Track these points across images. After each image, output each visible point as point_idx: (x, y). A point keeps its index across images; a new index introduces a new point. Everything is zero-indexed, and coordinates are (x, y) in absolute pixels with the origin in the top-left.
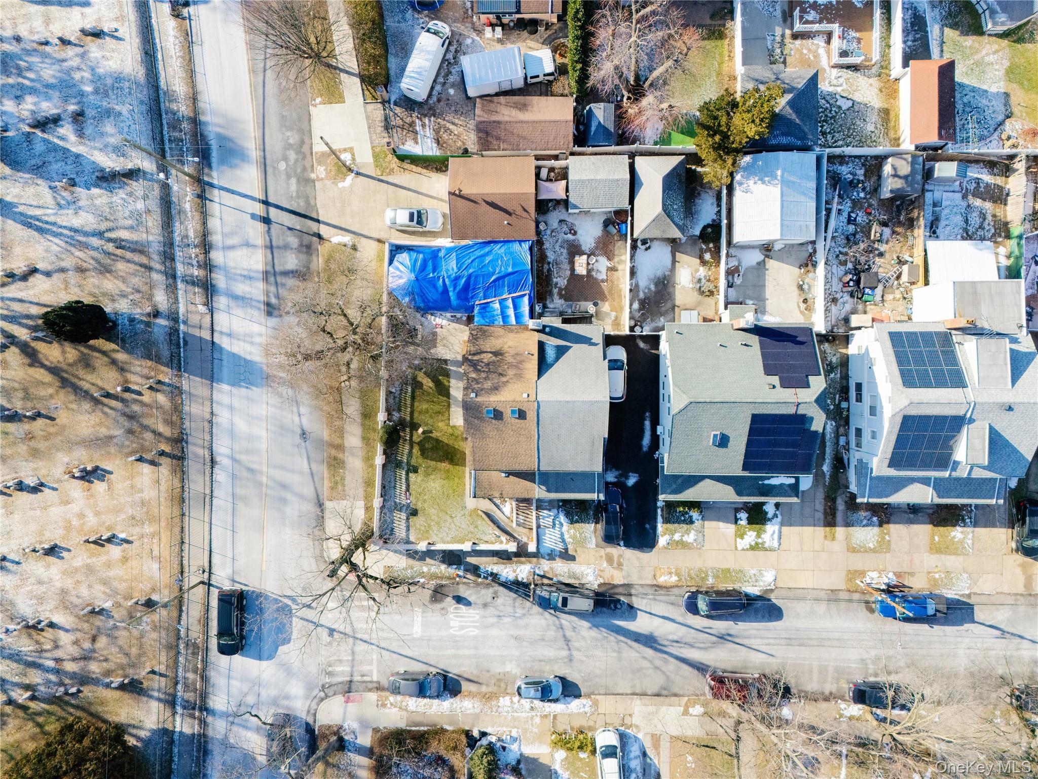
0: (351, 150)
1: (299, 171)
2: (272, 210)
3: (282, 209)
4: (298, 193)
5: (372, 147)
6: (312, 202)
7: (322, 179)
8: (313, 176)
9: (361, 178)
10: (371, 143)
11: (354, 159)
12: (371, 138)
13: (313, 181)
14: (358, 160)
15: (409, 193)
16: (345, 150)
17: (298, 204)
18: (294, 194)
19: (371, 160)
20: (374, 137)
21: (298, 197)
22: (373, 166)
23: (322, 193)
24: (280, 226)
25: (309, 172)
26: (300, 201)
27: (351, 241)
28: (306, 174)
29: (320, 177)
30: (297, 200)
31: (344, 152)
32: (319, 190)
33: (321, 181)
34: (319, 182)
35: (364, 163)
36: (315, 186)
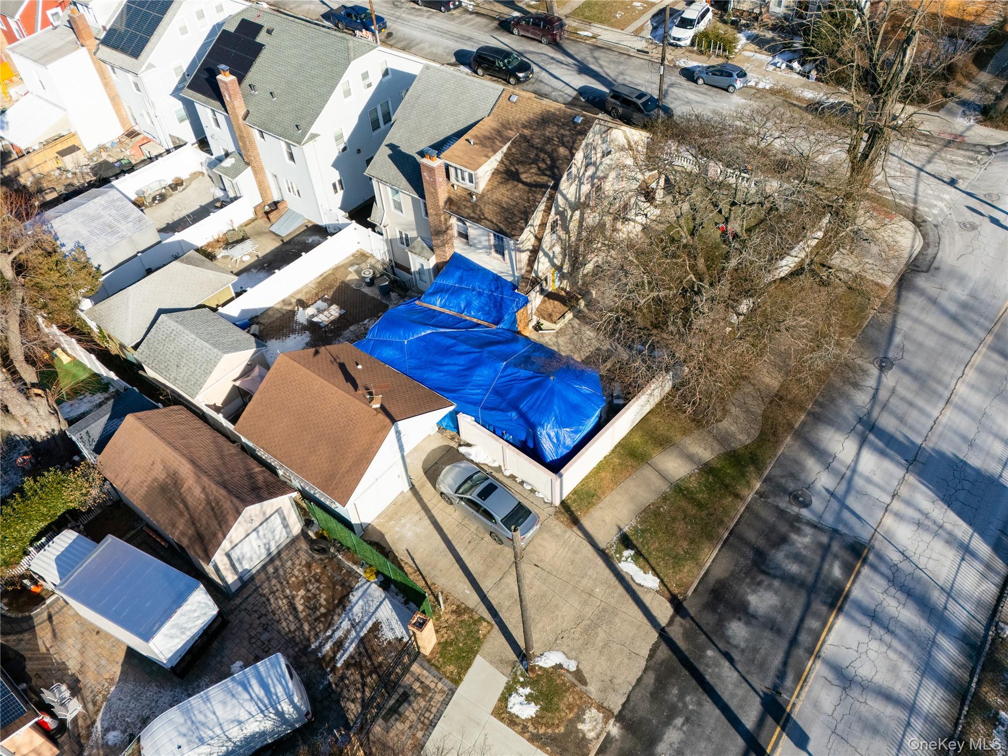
0: (501, 712)
2: (749, 720)
3: (725, 709)
4: (671, 718)
5: (457, 682)
6: (651, 678)
7: (600, 707)
8: (614, 729)
10: (452, 692)
11: (509, 690)
12: (445, 703)
13: (620, 718)
14: (502, 681)
16: (512, 721)
17: (682, 695)
18: (679, 721)
19: (479, 661)
20: (439, 697)
21: (673, 712)
22: (487, 647)
23: (617, 681)
24: (748, 677)
25: (618, 744)
26: (675, 699)
27: (621, 556)
28: (628, 745)
29: (601, 715)
30: (680, 705)
31: (518, 721)
32: (621, 692)
33: (605, 705)
34: (612, 707)
35: (497, 668)
36: (624, 705)
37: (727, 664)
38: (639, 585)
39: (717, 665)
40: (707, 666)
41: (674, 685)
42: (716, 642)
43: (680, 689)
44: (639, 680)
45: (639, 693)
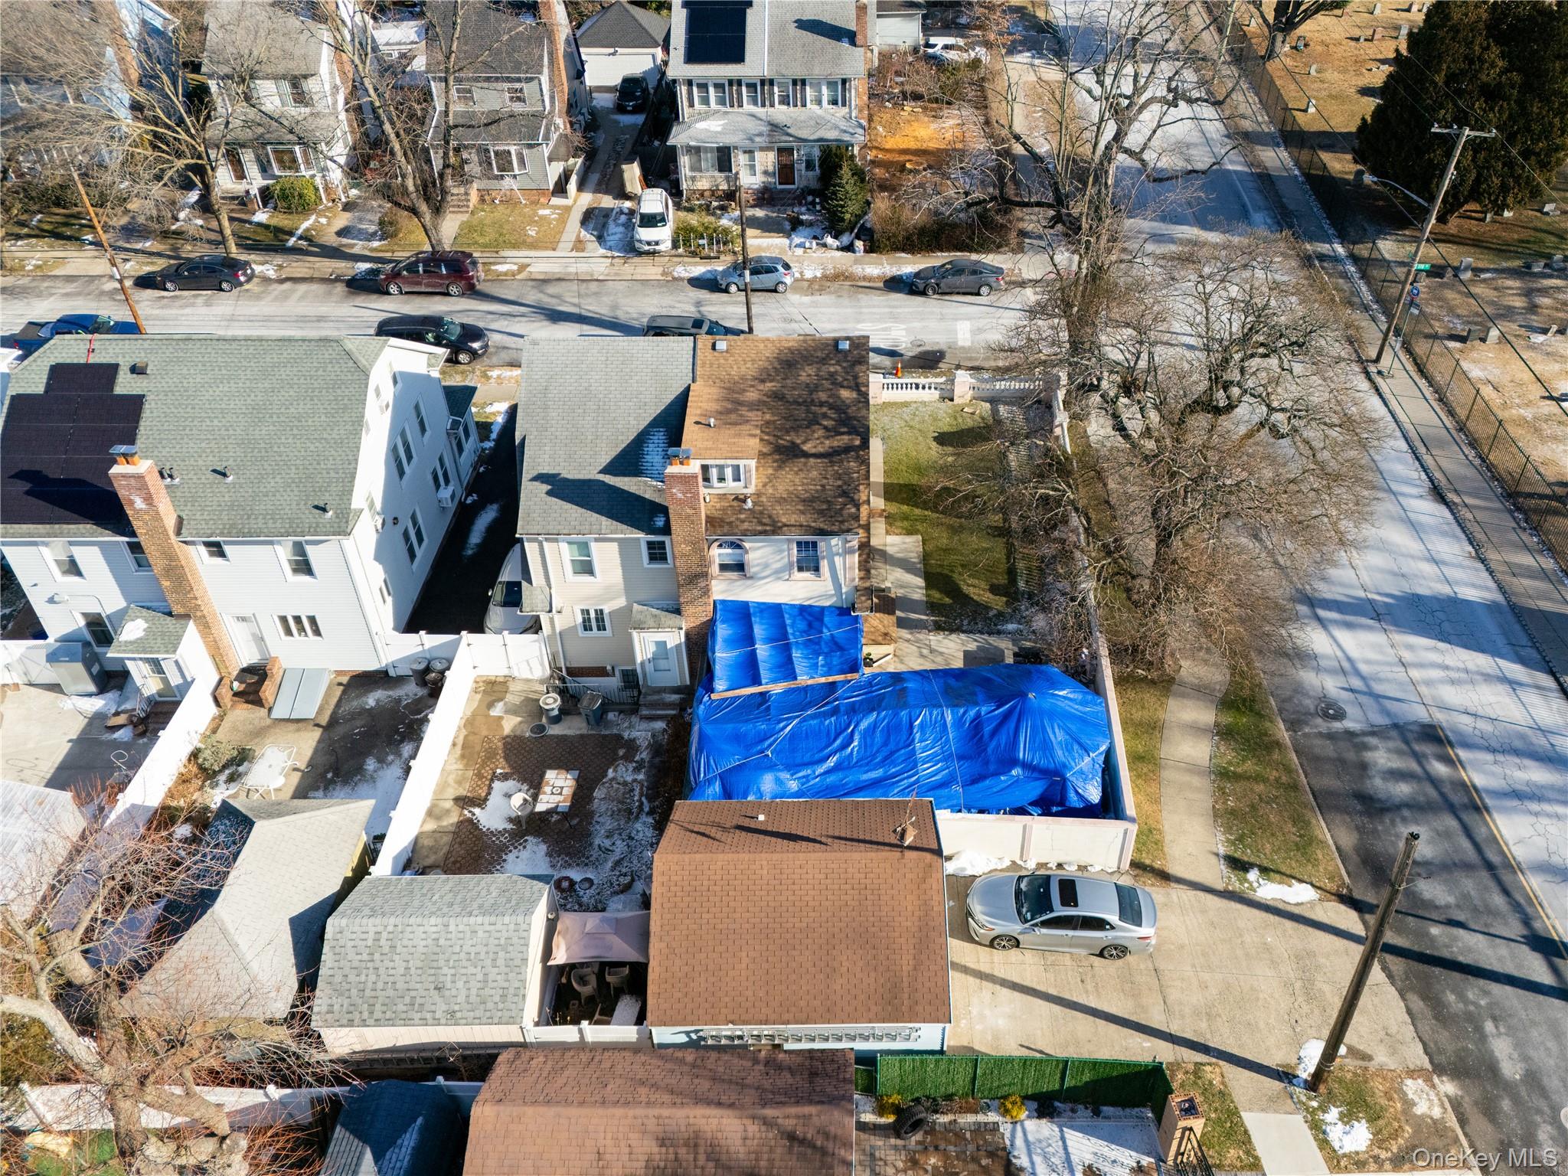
0: (1337, 1161)
1: (1506, 1104)
2: (1544, 976)
4: (1479, 1029)
5: (1255, 1164)
6: (1417, 1004)
7: (1412, 1073)
8: (1448, 1087)
9: (1273, 1060)
11: (1317, 1127)
13: (1439, 1069)
14: (1298, 1120)
15: (1093, 1003)
16: (1358, 1163)
17: (1462, 997)
18: (1489, 1026)
19: (1250, 1119)
21: (1474, 1021)
22: (1239, 1095)
23: (1393, 1030)
24: (1492, 931)
25: (1467, 1099)
26: (1461, 1006)
27: (1251, 884)
28: (1477, 1094)
29: (1420, 1081)
30: (1472, 1008)
31: (1362, 1157)
32: (1408, 1040)
33: (1412, 1067)
34: (1418, 1063)
35: (1275, 1111)
36: (1426, 1052)
37: (1461, 932)
38: (1298, 904)
39: (1455, 939)
40: (1447, 946)
41: (1443, 992)
42: (1427, 915)
43: (1453, 991)
44: (1409, 1012)
45: (1425, 1027)
